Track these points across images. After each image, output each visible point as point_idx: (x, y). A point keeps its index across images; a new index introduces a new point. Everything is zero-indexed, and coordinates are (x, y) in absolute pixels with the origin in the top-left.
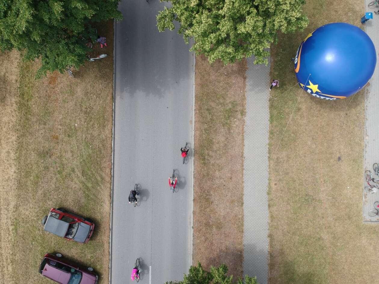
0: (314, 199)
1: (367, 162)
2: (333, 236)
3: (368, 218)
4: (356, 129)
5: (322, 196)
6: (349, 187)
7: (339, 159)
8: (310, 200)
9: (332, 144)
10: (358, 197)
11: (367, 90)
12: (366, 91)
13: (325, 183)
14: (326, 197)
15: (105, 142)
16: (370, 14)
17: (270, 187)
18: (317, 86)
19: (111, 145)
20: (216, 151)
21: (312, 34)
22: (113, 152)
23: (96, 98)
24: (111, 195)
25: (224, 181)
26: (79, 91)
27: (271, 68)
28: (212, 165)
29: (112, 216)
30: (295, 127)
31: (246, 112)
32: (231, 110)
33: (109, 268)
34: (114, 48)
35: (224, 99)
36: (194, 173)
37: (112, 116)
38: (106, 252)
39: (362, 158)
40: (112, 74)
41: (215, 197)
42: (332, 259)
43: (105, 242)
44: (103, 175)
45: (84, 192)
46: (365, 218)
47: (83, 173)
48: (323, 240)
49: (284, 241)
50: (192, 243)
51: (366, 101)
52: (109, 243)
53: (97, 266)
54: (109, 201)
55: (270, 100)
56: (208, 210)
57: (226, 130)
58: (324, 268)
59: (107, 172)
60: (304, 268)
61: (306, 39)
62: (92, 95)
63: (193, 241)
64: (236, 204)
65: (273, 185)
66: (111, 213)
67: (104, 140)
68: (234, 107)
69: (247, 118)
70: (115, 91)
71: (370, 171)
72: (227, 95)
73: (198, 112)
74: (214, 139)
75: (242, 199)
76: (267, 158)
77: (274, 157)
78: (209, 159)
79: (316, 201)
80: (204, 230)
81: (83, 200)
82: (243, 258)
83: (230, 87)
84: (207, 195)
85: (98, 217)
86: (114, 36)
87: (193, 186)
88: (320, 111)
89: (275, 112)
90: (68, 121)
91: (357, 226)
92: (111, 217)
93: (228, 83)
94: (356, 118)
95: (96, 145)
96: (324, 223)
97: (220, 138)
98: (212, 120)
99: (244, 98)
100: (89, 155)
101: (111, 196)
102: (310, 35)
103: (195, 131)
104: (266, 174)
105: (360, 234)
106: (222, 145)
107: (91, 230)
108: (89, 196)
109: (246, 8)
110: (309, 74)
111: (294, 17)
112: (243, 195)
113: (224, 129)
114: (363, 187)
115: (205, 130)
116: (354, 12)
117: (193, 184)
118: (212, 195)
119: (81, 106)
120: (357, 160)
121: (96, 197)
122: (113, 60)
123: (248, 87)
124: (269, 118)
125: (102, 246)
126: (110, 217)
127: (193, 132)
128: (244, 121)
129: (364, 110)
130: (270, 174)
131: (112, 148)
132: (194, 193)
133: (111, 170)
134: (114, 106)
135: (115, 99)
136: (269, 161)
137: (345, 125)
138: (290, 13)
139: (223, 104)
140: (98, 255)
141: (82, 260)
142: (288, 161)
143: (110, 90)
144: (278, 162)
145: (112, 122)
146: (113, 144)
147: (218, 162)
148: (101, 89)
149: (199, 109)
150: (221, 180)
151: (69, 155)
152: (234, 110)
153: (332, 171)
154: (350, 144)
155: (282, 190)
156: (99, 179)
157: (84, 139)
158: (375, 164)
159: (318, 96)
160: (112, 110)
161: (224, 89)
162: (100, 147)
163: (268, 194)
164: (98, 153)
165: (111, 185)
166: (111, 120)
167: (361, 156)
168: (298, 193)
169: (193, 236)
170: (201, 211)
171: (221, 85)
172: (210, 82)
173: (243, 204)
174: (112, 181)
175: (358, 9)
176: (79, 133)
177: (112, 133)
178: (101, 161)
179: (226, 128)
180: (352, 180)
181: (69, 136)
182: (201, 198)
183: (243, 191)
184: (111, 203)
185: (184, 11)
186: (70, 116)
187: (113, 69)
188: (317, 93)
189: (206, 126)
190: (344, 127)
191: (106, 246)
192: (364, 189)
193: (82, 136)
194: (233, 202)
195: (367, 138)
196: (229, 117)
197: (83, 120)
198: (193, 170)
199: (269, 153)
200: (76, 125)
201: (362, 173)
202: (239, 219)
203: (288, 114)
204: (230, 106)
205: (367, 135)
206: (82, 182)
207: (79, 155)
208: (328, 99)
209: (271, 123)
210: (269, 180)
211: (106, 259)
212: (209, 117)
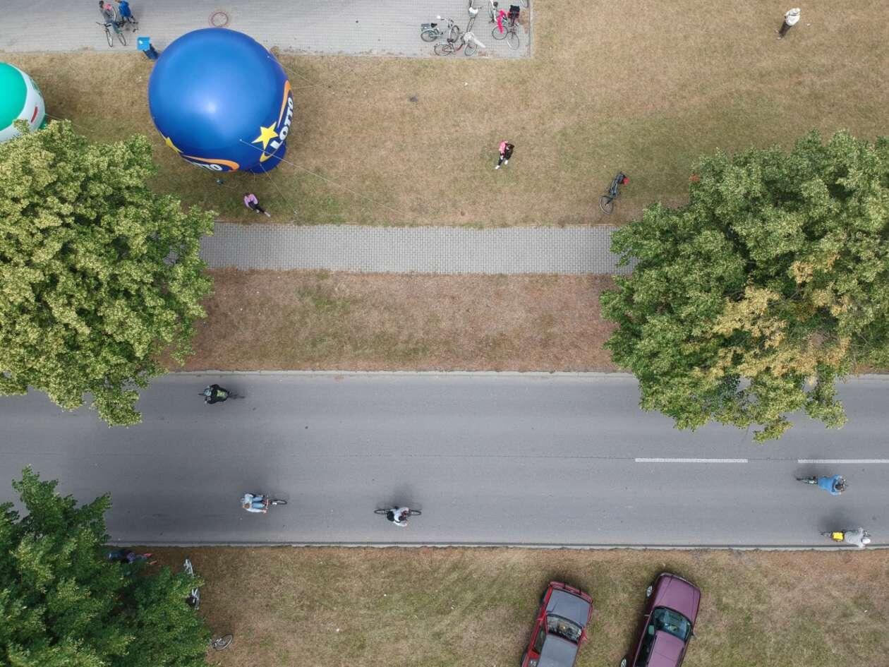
1: (418, 52)
2: (557, 110)
3: (523, 50)
5: (483, 130)
6: (466, 84)
7: (413, 99)
9: (386, 111)
10: (483, 68)
11: (285, 51)
12: (288, 53)
13: (459, 126)
14: (485, 122)
15: (376, 563)
17: (469, 225)
18: (263, 129)
19: (383, 548)
20: (399, 327)
21: (167, 137)
22: (399, 545)
23: (280, 584)
24: (489, 547)
25: (459, 310)
26: (263, 624)
27: (236, 222)
28: (427, 334)
29: (534, 544)
30: (352, 179)
31: (322, 270)
32: (317, 297)
33: (645, 550)
34: (174, 545)
35: (293, 312)
36: (442, 371)
37: (319, 547)
38: (610, 556)
39: (411, 60)
40: (229, 550)
41: (491, 329)
42: (600, 112)
43: (589, 559)
44: (447, 565)
45: (485, 608)
46: (523, 54)
47: (443, 612)
48: (565, 128)
49: (570, 198)
50: (581, 374)
51: (305, 54)
52: (592, 550)
53: (643, 578)
54: (502, 551)
55: (299, 224)
56: (516, 342)
57: (357, 307)
58: (618, 125)
59: (439, 558)
60: (620, 161)
61: (176, 150)
62: (273, 594)
63: (579, 371)
64: (503, 288)
65: (464, 219)
66: (529, 547)
67: (373, 567)
68: (310, 293)
69: (334, 268)
70: (267, 543)
71: (435, 47)
72: (285, 306)
73: (318, 364)
74: (374, 332)
75: (493, 276)
76: (413, 230)
77: (409, 216)
78: (414, 341)
79: (493, 142)
80: (555, 350)
81: (502, 611)
82: (607, 273)
83: (269, 300)
84: (487, 344)
85: (537, 576)
86: (148, 545)
87: (468, 373)
88: (321, 134)
89: (323, 214)
90: (330, 650)
91: (538, 68)
92: (536, 547)
93: (262, 305)
94: (337, 71)
95: (383, 582)
96: (533, 127)
97: (373, 320)
98: (335, 336)
99: (293, 274)
100: (405, 598)
101: (492, 547)
102: (168, 141)
103: (356, 369)
104: (442, 232)
105: (552, 62)
106: (386, 316)
107: (564, 588)
108: (494, 599)
110: (241, 142)
112: (484, 275)
113: (354, 311)
114: (465, 58)
115: (356, 348)
116: (137, 70)
117: (465, 373)
118: (487, 336)
119: (297, 619)
120: (417, 69)
121: (494, 581)
122: (200, 547)
123: (272, 266)
124: (335, 226)
125: (600, 566)
126: (537, 549)
127: (359, 372)
128: (338, 273)
129: (322, 57)
130: (443, 225)
131: (390, 548)
132: (482, 370)
133: (437, 548)
134: (300, 545)
135: (285, 543)
136: (418, 225)
137: (349, 90)
139: (304, 314)
140: (619, 576)
141: (632, 611)
142: (417, 192)
143: (265, 554)
144: (420, 209)
145: (333, 547)
146: (381, 546)
147: (421, 323)
148: (261, 573)
149: (312, 361)
150: (458, 317)
151: (404, 646)
152: (318, 292)
153: (436, 111)
154: (386, 81)
155: (474, 203)
156: (455, 575)
157: (369, 612)
158: (422, 38)
160: (306, 549)
161: (272, 314)
162: (387, 574)
163: (481, 228)
164: (399, 578)
165: (469, 548)
166: (328, 551)
167: (409, 62)
168: (478, 174)
169: (569, 371)
170: (518, 356)
171: (263, 317)
172: (258, 340)
173: (501, 275)
174: (461, 545)
175: (129, 65)
176: (355, 623)
177: (358, 547)
178: (419, 570)
179: (352, 307)
180: (452, 77)
181: (362, 647)
182: (494, 356)
183: (476, 275)
184: (507, 547)
186: (317, 646)
187: (218, 547)
188: (278, 130)
189: (348, 347)
190: (354, 91)
191: (597, 557)
192: (469, 57)
193: (362, 616)
194: (498, 294)
195: (375, 52)
196: (330, 302)
197: (327, 615)
198: (438, 373)
199: (403, 225)
200: (338, 630)
201: (440, 59)
202: (531, 282)
203: (327, 191)
204: (308, 300)
205: (371, 51)
206: (464, 613)
207: (404, 622)
208: (289, 113)
209: (344, 222)
210: (454, 225)
211: (628, 559)
212: (330, 341)
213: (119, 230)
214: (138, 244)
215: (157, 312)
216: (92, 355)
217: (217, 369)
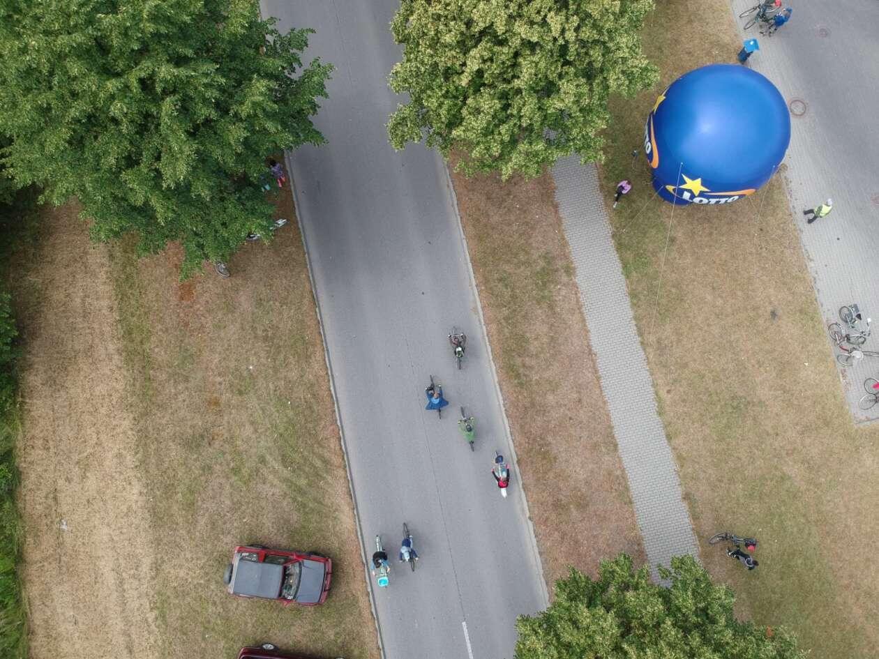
0: (749, 403)
1: (825, 307)
2: (806, 465)
3: (862, 415)
4: (787, 252)
5: (763, 393)
6: (807, 364)
7: (773, 314)
8: (742, 406)
9: (753, 291)
10: (829, 378)
11: (785, 178)
12: (784, 181)
13: (760, 366)
14: (771, 393)
15: (316, 388)
16: (752, 43)
17: (659, 399)
18: (699, 181)
19: (330, 391)
20: (536, 355)
21: (665, 95)
22: (336, 405)
23: (281, 306)
24: (350, 491)
25: (569, 409)
26: (245, 301)
27: (599, 178)
28: (536, 384)
29: (362, 535)
30: (673, 275)
31: (574, 268)
32: (546, 271)
33: (379, 648)
34: (296, 206)
35: (527, 253)
36: (504, 407)
37: (320, 333)
38: (366, 614)
39: (815, 303)
40: (301, 255)
41: (558, 446)
42: (819, 512)
43: (359, 593)
44: (327, 455)
45: (294, 500)
46: (856, 416)
47: (285, 460)
48: (790, 478)
49: (717, 500)
50: (536, 550)
51: (789, 198)
52: (368, 594)
53: (352, 651)
54: (349, 504)
55: (614, 236)
56: (551, 475)
57: (547, 310)
58: (810, 534)
59: (332, 446)
60: (770, 544)
61: (655, 108)
62: (271, 302)
63: (538, 547)
64: (603, 450)
65: (663, 393)
66: (359, 530)
67: (312, 385)
68: (549, 263)
69: (579, 279)
70: (315, 286)
71: (836, 324)
72: (530, 244)
73: (483, 288)
74: (526, 332)
75: (613, 437)
76: (639, 346)
77: (652, 339)
78: (527, 373)
79: (753, 406)
80: (553, 517)
81: (295, 517)
82: (647, 555)
83: (533, 228)
84: (541, 446)
85: (334, 543)
86: (291, 183)
87: (509, 433)
88: (711, 234)
89: (629, 256)
90: (232, 365)
91: (847, 435)
92: (360, 537)
93: (527, 224)
94: (780, 232)
95: (300, 399)
96: (781, 445)
97: (538, 329)
98: (514, 297)
99: (564, 244)
100: (290, 422)
101: (351, 494)
102: (662, 98)
103: (487, 324)
104: (645, 375)
105: (857, 448)
106: (545, 340)
107: (327, 573)
108: (304, 506)
109: (556, 68)
110: (680, 164)
111: (636, 67)
112: (612, 428)
113: (541, 308)
114: (833, 357)
115: (507, 319)
116: (722, 47)
117: (508, 430)
118: (550, 443)
119: (254, 328)
120: (807, 311)
121: (321, 503)
122: (299, 229)
123: (566, 222)
124: (621, 270)
125: (354, 605)
126: (358, 538)
127: (484, 327)
128: (575, 285)
129: (790, 215)
130: (652, 374)
131: (332, 397)
132: (515, 447)
133: (340, 441)
134: (318, 315)
135: (318, 301)
136: (644, 350)
137: (765, 249)
138: (630, 63)
139: (527, 263)
140: (349, 626)
141: (319, 646)
142: (679, 341)
143: (305, 286)
144: (661, 348)
145: (323, 345)
146: (332, 388)
147: (546, 375)
148: (288, 287)
149: (485, 282)
150: (562, 410)
151: (248, 430)
152: (551, 270)
153: (768, 340)
154: (784, 283)
155: (684, 401)
156: (318, 463)
157: (271, 392)
158: (842, 308)
159: (705, 201)
160: (316, 321)
161: (520, 235)
162: (308, 400)
163: (660, 414)
164: (307, 412)
165: (346, 471)
166: (318, 342)
167: (813, 301)
168: (715, 398)
169: (536, 536)
170: (538, 480)
171: (515, 228)
172: (493, 229)
173: (616, 446)
174: (347, 463)
175: (726, 39)
176: (261, 382)
177: (327, 367)
178: (317, 428)
179: (545, 305)
180: (809, 348)
181: (241, 393)
182: (532, 455)
183: (609, 419)
184: (354, 509)
185: (442, 99)
186: (234, 353)
187: (303, 244)
188: (702, 194)
189: (505, 312)
190: (764, 254)
191: (363, 601)
192: (836, 360)
193: (268, 386)
194: (595, 447)
195: (812, 264)
196: (544, 284)
197: (263, 354)
198: (502, 402)
199: (641, 334)
200: (251, 368)
201: (824, 332)
202: (618, 477)
203: (654, 253)
204: (542, 263)
205: (811, 260)
206: (286, 480)
207: (269, 426)
208: (723, 201)
209: (628, 277)
210: (655, 385)
211: (367, 632)
212: (507, 293)
213: (563, 84)
214: (554, 104)
215: (496, 137)
216: (443, 92)
217: (458, 200)
